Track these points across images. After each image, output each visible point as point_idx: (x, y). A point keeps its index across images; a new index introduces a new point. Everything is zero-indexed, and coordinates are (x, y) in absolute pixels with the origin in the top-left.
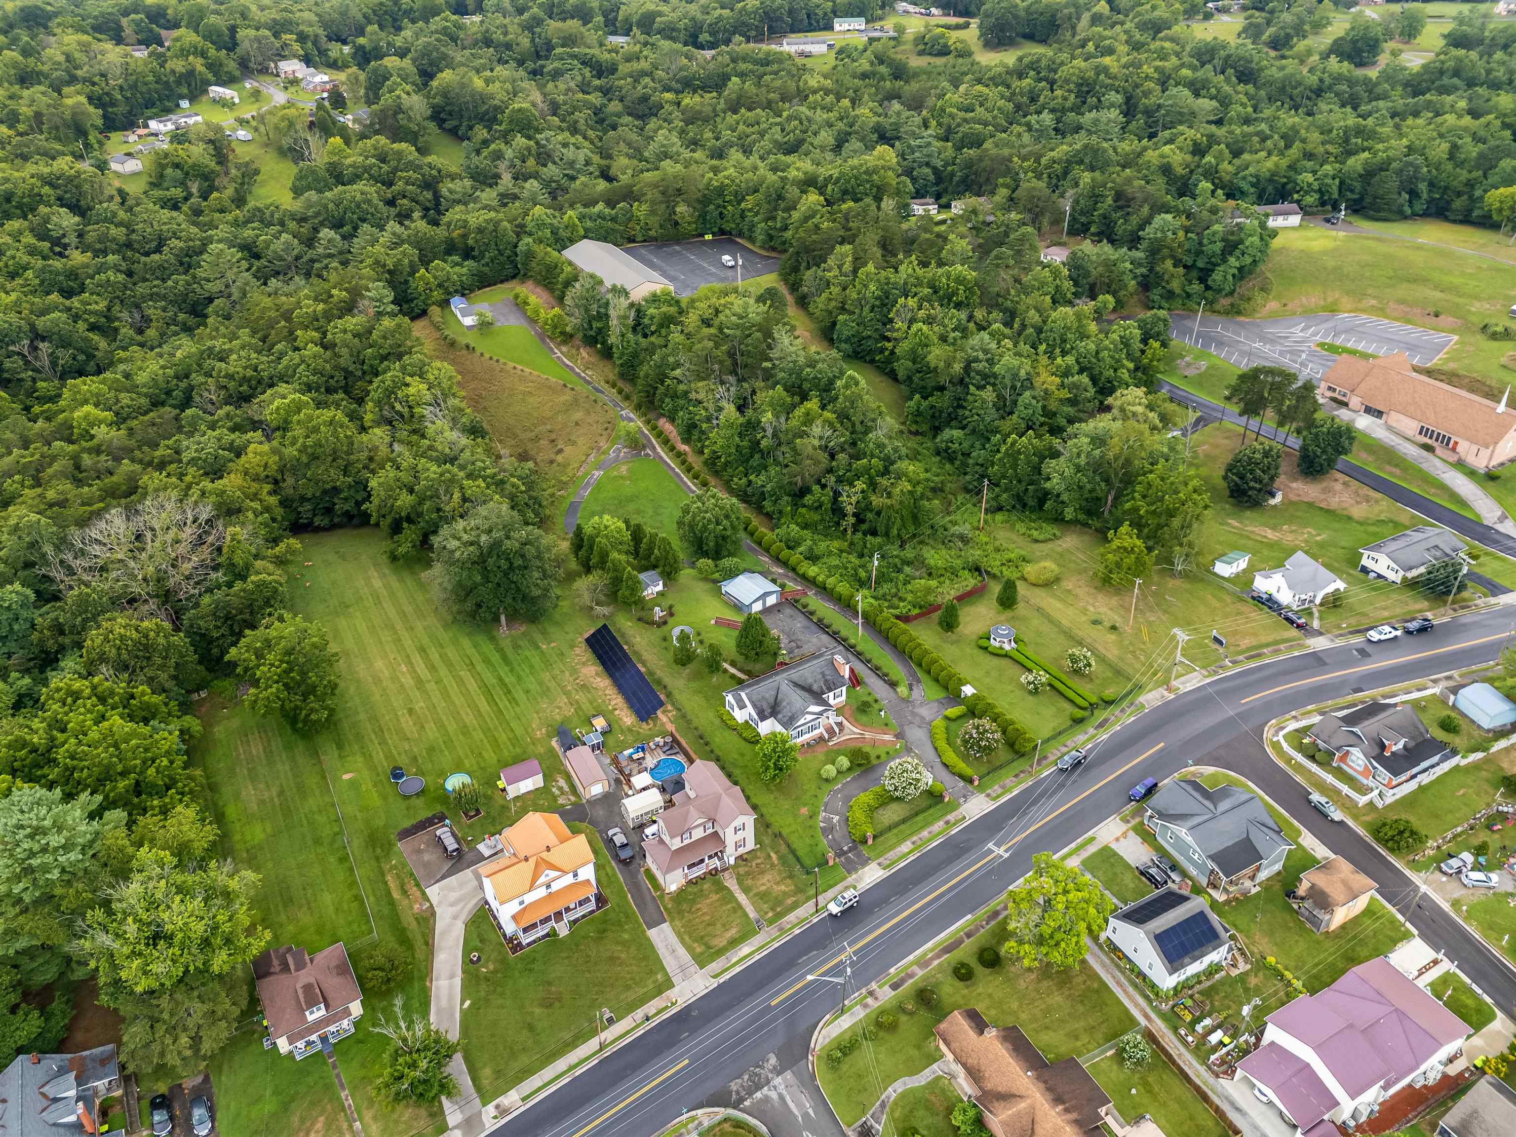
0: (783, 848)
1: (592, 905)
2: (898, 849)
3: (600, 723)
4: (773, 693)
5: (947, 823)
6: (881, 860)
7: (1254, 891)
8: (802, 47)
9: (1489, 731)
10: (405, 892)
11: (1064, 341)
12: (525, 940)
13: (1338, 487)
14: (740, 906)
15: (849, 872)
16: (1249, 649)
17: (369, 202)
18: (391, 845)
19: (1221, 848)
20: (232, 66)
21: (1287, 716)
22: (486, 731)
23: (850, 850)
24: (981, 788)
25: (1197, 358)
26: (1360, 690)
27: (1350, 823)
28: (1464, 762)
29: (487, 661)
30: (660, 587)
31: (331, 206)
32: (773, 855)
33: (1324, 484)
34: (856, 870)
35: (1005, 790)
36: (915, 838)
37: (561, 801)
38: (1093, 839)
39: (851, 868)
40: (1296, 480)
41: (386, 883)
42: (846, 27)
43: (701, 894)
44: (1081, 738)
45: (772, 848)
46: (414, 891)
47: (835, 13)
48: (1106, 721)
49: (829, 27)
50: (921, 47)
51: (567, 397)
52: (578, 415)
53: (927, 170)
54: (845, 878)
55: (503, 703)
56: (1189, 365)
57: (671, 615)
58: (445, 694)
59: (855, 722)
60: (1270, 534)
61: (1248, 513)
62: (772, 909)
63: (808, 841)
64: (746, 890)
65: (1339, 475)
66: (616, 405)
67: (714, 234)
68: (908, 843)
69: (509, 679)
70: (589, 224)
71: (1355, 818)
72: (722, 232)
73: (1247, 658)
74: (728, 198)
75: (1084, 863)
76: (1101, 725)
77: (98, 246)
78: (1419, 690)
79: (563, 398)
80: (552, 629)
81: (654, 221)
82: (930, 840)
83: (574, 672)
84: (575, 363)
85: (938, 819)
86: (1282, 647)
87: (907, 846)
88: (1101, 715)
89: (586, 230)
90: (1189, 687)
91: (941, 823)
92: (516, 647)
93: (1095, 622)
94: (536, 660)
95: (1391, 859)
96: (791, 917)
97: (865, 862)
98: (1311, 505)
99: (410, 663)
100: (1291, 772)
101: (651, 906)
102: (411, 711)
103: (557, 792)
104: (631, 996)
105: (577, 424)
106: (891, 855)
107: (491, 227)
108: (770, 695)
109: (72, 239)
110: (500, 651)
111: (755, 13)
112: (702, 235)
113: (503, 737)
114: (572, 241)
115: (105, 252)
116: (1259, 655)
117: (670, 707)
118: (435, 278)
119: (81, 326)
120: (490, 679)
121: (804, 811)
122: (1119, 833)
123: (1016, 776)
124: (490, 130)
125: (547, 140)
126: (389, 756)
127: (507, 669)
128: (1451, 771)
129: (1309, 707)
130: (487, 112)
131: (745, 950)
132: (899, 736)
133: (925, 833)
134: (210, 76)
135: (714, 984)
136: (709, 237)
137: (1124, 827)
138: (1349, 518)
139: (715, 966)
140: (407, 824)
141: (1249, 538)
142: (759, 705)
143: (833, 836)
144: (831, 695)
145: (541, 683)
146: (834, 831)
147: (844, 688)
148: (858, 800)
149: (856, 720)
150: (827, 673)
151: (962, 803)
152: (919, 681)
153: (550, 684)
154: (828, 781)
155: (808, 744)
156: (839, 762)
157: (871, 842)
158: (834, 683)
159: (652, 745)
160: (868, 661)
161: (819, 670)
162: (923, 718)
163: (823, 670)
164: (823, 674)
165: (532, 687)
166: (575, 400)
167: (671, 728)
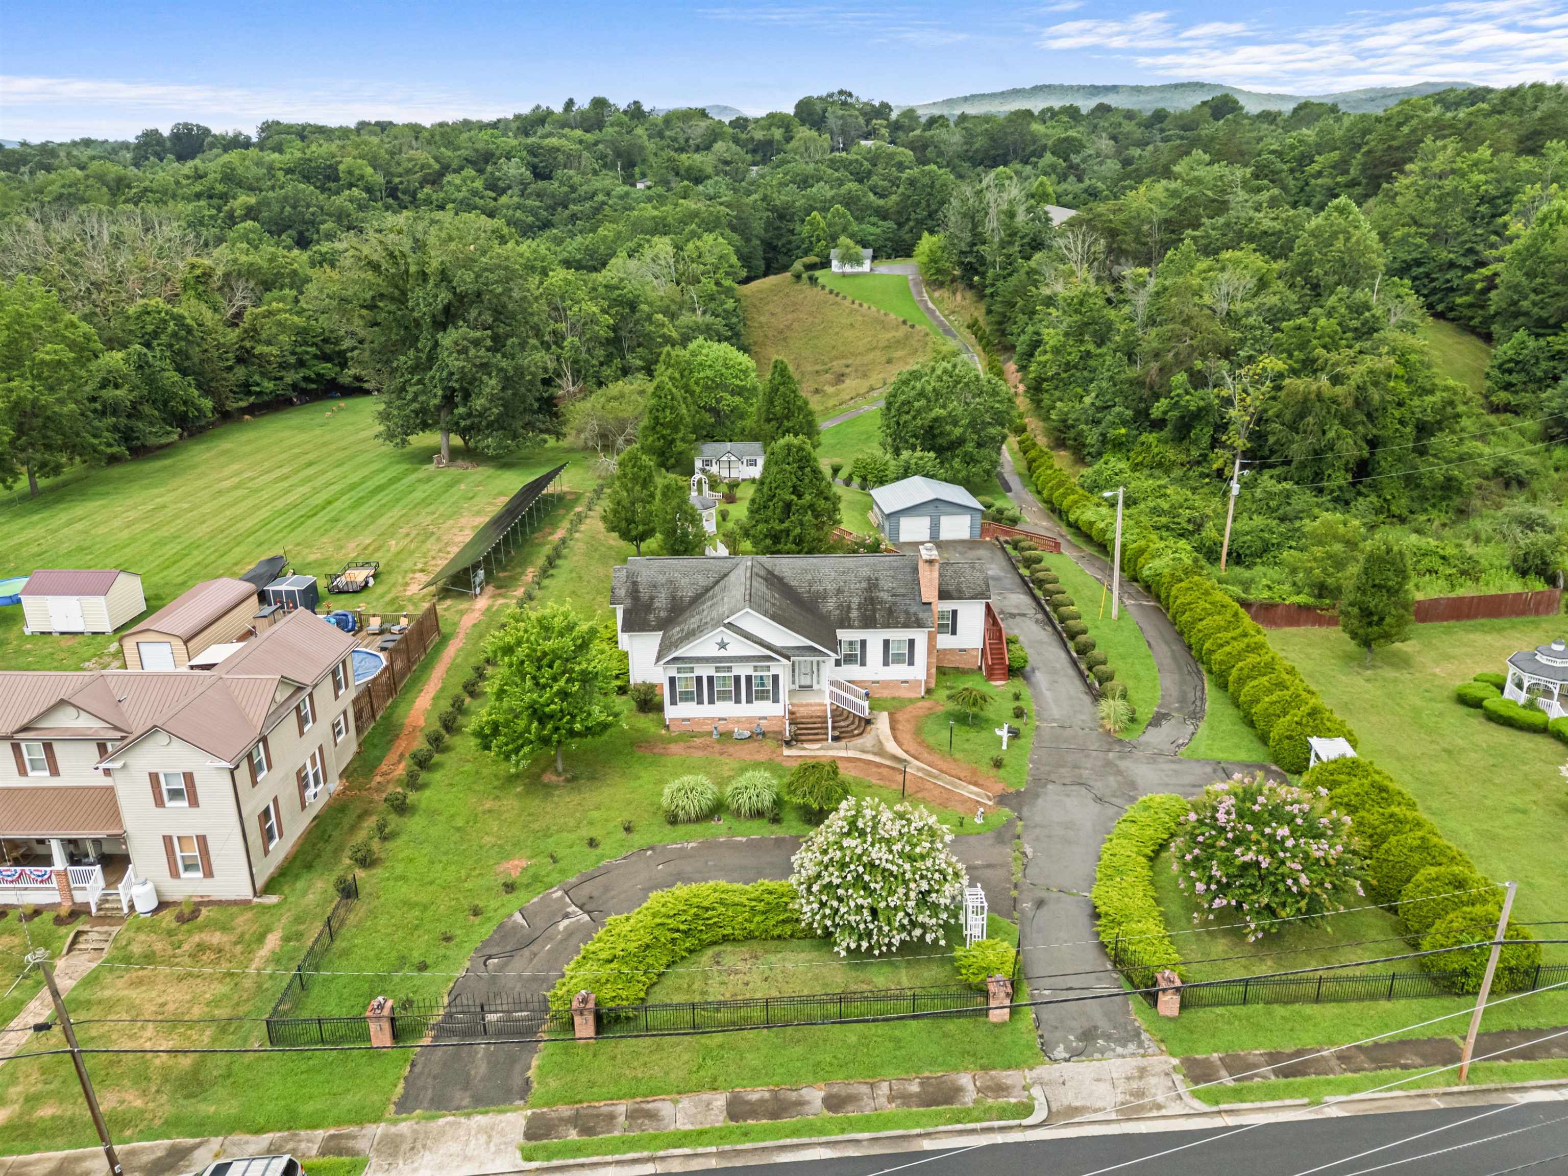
2: (661, 1107)
3: (356, 575)
15: (404, 1106)
23: (507, 1029)
24: (1175, 1035)
29: (355, 485)
32: (269, 943)
34: (438, 1107)
35: (1291, 1083)
36: (757, 1094)
37: (90, 664)
54: (365, 1117)
55: (279, 523)
57: (729, 500)
58: (233, 504)
59: (915, 736)
62: (32, 1101)
63: (418, 945)
68: (720, 1100)
69: (344, 503)
79: (891, 335)
83: (451, 515)
84: (941, 306)
85: (913, 1071)
87: (696, 1111)
91: (912, 1090)
92: (426, 481)
94: (418, 497)
99: (265, 472)
102: (158, 509)
108: (690, 584)
110: (396, 480)
117: (516, 594)
120: (316, 502)
121: (516, 866)
132: (1011, 801)
133: (810, 1096)
142: (644, 594)
143: (501, 968)
144: (875, 639)
145: (373, 517)
146: (526, 952)
147: (920, 637)
148: (682, 891)
149: (918, 732)
150: (886, 584)
151: (1060, 1052)
152: (1196, 715)
153: (385, 521)
154: (673, 820)
155: (726, 736)
156: (742, 781)
157: (585, 1027)
158: (890, 612)
159: (375, 624)
160: (1083, 651)
161: (865, 572)
162: (1133, 785)
163: (880, 575)
164: (872, 585)
165: (353, 518)
166: (907, 337)
167: (470, 620)
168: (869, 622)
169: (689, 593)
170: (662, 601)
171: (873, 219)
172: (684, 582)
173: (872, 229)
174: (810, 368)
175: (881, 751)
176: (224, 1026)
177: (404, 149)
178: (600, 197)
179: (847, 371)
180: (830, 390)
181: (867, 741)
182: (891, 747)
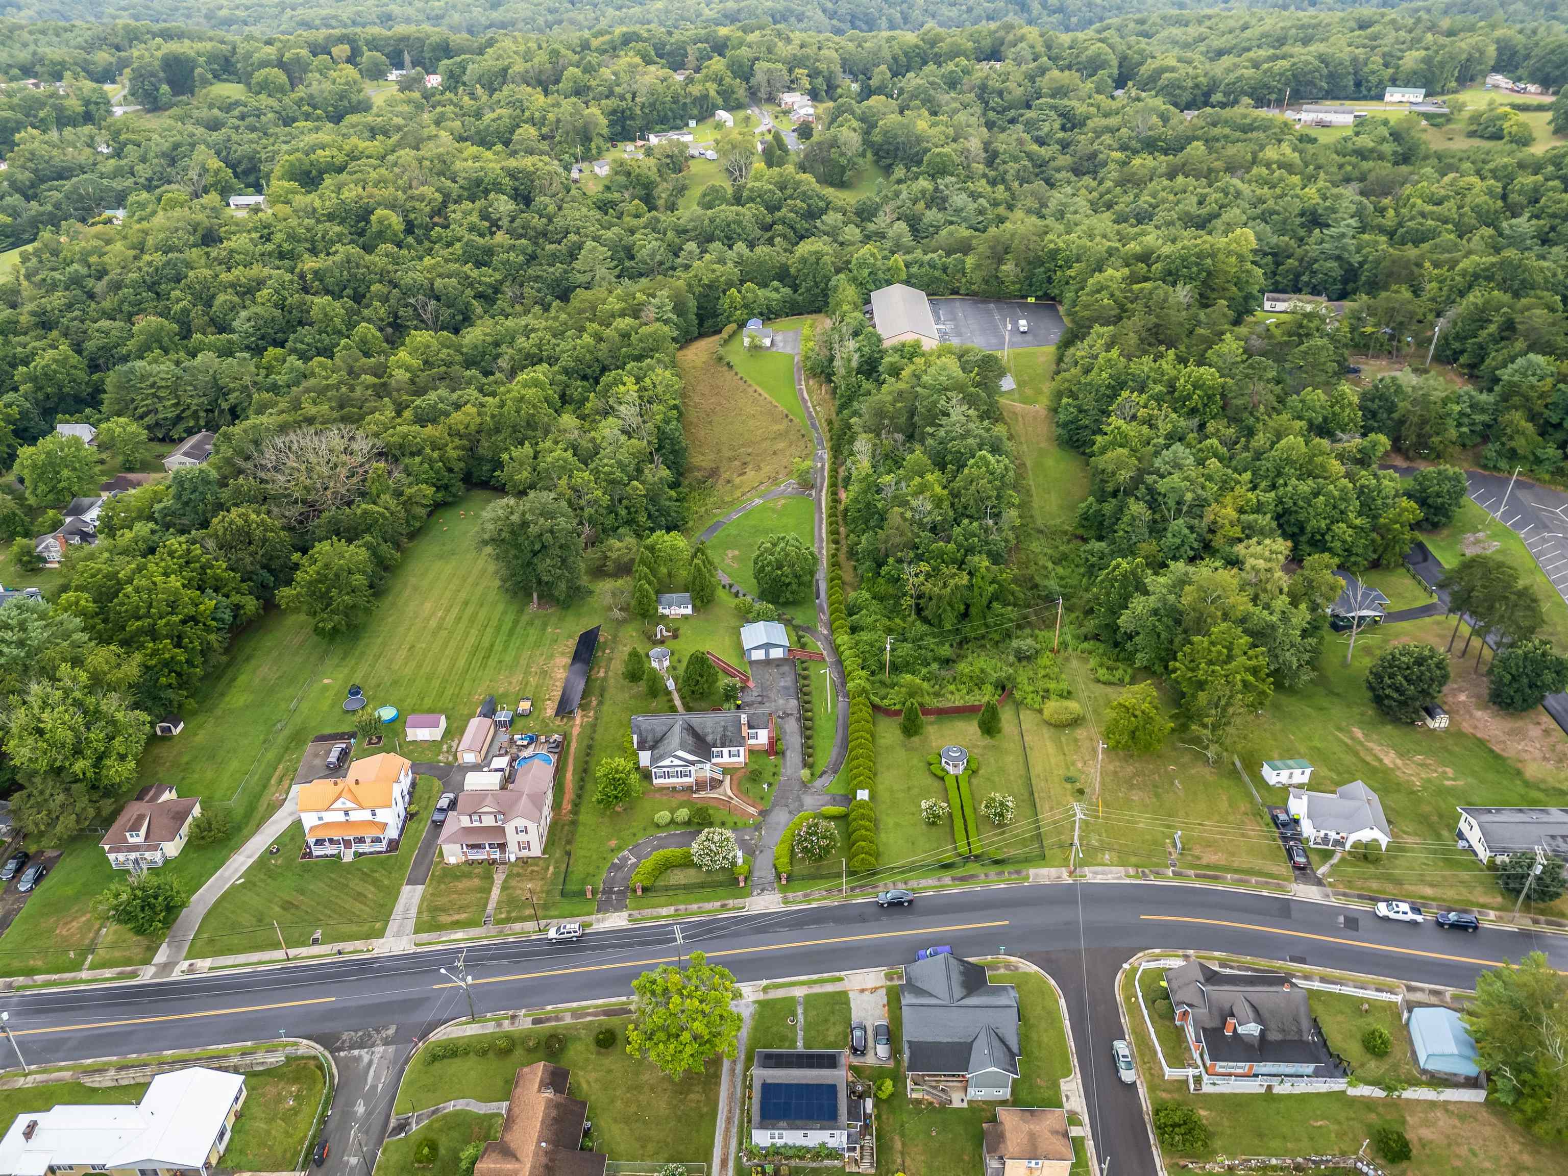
0: (563, 866)
1: (383, 847)
2: (659, 910)
3: (525, 706)
4: (665, 729)
5: (723, 906)
6: (635, 913)
7: (956, 1104)
8: (1321, 116)
9: (1425, 1072)
10: (281, 780)
11: (1279, 474)
12: (317, 851)
13: (1535, 732)
14: (488, 899)
15: (599, 911)
16: (1208, 867)
17: (739, 223)
18: (305, 742)
19: (930, 1039)
20: (741, 92)
21: (1180, 952)
22: (445, 681)
23: (619, 892)
24: (784, 889)
25: (1494, 536)
26: (1302, 961)
27: (1142, 1091)
28: (1351, 1092)
29: (498, 629)
30: (689, 611)
31: (707, 222)
32: (551, 869)
33: (1519, 724)
34: (606, 911)
35: (805, 900)
36: (682, 907)
37: (441, 758)
38: (841, 979)
39: (604, 907)
40: (1485, 708)
41: (275, 769)
42: (1397, 97)
43: (468, 876)
44: (929, 882)
45: (556, 862)
46: (286, 783)
47: (1394, 82)
48: (972, 876)
49: (1380, 97)
50: (1474, 127)
51: (782, 427)
52: (781, 445)
53: (1333, 264)
54: (590, 914)
55: (476, 663)
56: (1477, 542)
57: (675, 637)
58: (445, 645)
59: (737, 787)
60: (1390, 759)
61: (1389, 728)
62: (509, 913)
63: (590, 869)
64: (504, 888)
65: (1546, 720)
66: (820, 443)
67: (1037, 298)
68: (672, 908)
69: (498, 647)
70: (914, 270)
71: (1152, 1088)
72: (1046, 296)
73: (1197, 876)
74: (1060, 263)
75: (807, 997)
76: (963, 879)
77: (520, 231)
78: (1378, 990)
79: (776, 428)
81: (977, 276)
82: (693, 914)
83: (552, 656)
84: (811, 397)
85: (719, 899)
86: (1253, 880)
87: (667, 911)
88: (973, 868)
89: (910, 276)
90: (1099, 879)
91: (717, 904)
92: (531, 623)
93: (1070, 780)
94: (532, 639)
95: (1156, 1152)
96: (517, 927)
97: (619, 907)
98: (1481, 743)
99: (448, 611)
100: (1122, 1009)
101: (423, 868)
102: (412, 647)
103: (445, 749)
104: (346, 929)
105: (775, 453)
106: (647, 912)
107: (813, 259)
108: (660, 730)
109: (505, 222)
110: (516, 622)
111: (1281, 75)
112: (1026, 297)
113: (449, 692)
114: (889, 283)
115: (520, 236)
116: (1215, 878)
117: (591, 714)
118: (744, 298)
119: (469, 292)
120: (486, 643)
121: (613, 843)
122: (870, 985)
123: (827, 891)
124: (908, 169)
125: (946, 186)
126: (366, 677)
128: (1330, 1094)
129: (1217, 954)
130: (917, 153)
131: (460, 935)
132: (763, 813)
133: (695, 907)
134: (720, 101)
135: (412, 949)
136: (1031, 300)
137: (883, 982)
138: (1519, 773)
139: (425, 937)
140: (328, 731)
141: (1356, 754)
142: (644, 735)
143: (615, 875)
144: (725, 751)
145: (517, 658)
146: (621, 870)
147: (742, 749)
148: (662, 852)
149: (739, 784)
150: (730, 729)
151: (757, 894)
152: (835, 772)
153: (523, 662)
154: (658, 826)
155: (674, 788)
156: (678, 813)
157: (639, 893)
158: (730, 741)
159: (543, 738)
160: (808, 738)
161: (722, 724)
162: (802, 806)
163: (728, 725)
164: (725, 728)
165: (508, 659)
166: (787, 432)
167: (576, 731)
168: (723, 745)
169: (659, 735)
170: (650, 737)
171: (775, 283)
172: (658, 729)
173: (775, 295)
174: (727, 453)
175: (725, 794)
176: (548, 892)
177: (414, 183)
178: (572, 237)
179: (748, 459)
180: (737, 480)
181: (721, 790)
182: (729, 793)
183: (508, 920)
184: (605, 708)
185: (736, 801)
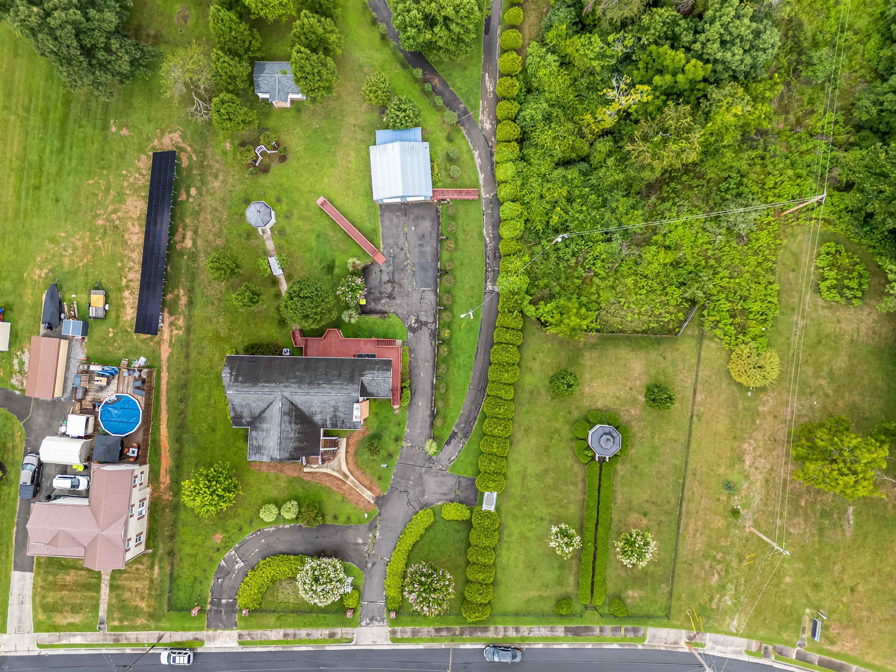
0: (168, 569)
2: (268, 633)
3: (97, 301)
4: (263, 405)
5: (332, 635)
6: (245, 632)
14: (98, 599)
15: (209, 627)
16: (837, 654)
23: (228, 605)
24: (392, 623)
29: (45, 115)
32: (157, 568)
34: (216, 628)
35: (415, 636)
36: (290, 631)
39: (214, 623)
44: (542, 631)
45: (160, 562)
48: (587, 629)
54: (200, 629)
55: (26, 198)
57: (284, 158)
59: (354, 458)
62: (121, 620)
63: (198, 573)
64: (113, 588)
68: (282, 632)
73: (821, 661)
76: (575, 632)
80: (138, 101)
82: (301, 642)
85: (327, 625)
87: (276, 634)
88: (588, 621)
91: (327, 632)
93: (727, 488)
94: (92, 149)
96: (132, 635)
97: (230, 625)
103: (16, 367)
106: (258, 633)
108: (257, 406)
110: (67, 105)
116: (839, 669)
117: (181, 322)
120: (33, 151)
121: (219, 538)
123: (438, 630)
127: (57, 144)
131: (78, 639)
132: (380, 501)
133: (303, 633)
135: (36, 651)
139: (46, 637)
142: (239, 409)
143: (222, 582)
145: (77, 192)
146: (228, 577)
149: (356, 454)
150: (341, 409)
151: (363, 623)
153: (86, 201)
158: (343, 422)
161: (332, 403)
162: (423, 492)
163: (340, 404)
165: (66, 194)
167: (165, 352)
168: (334, 427)
169: (257, 411)
170: (246, 413)
172: (254, 405)
175: (340, 471)
181: (334, 463)
182: (345, 468)
183: (122, 628)
184: (197, 312)
185: (351, 480)
